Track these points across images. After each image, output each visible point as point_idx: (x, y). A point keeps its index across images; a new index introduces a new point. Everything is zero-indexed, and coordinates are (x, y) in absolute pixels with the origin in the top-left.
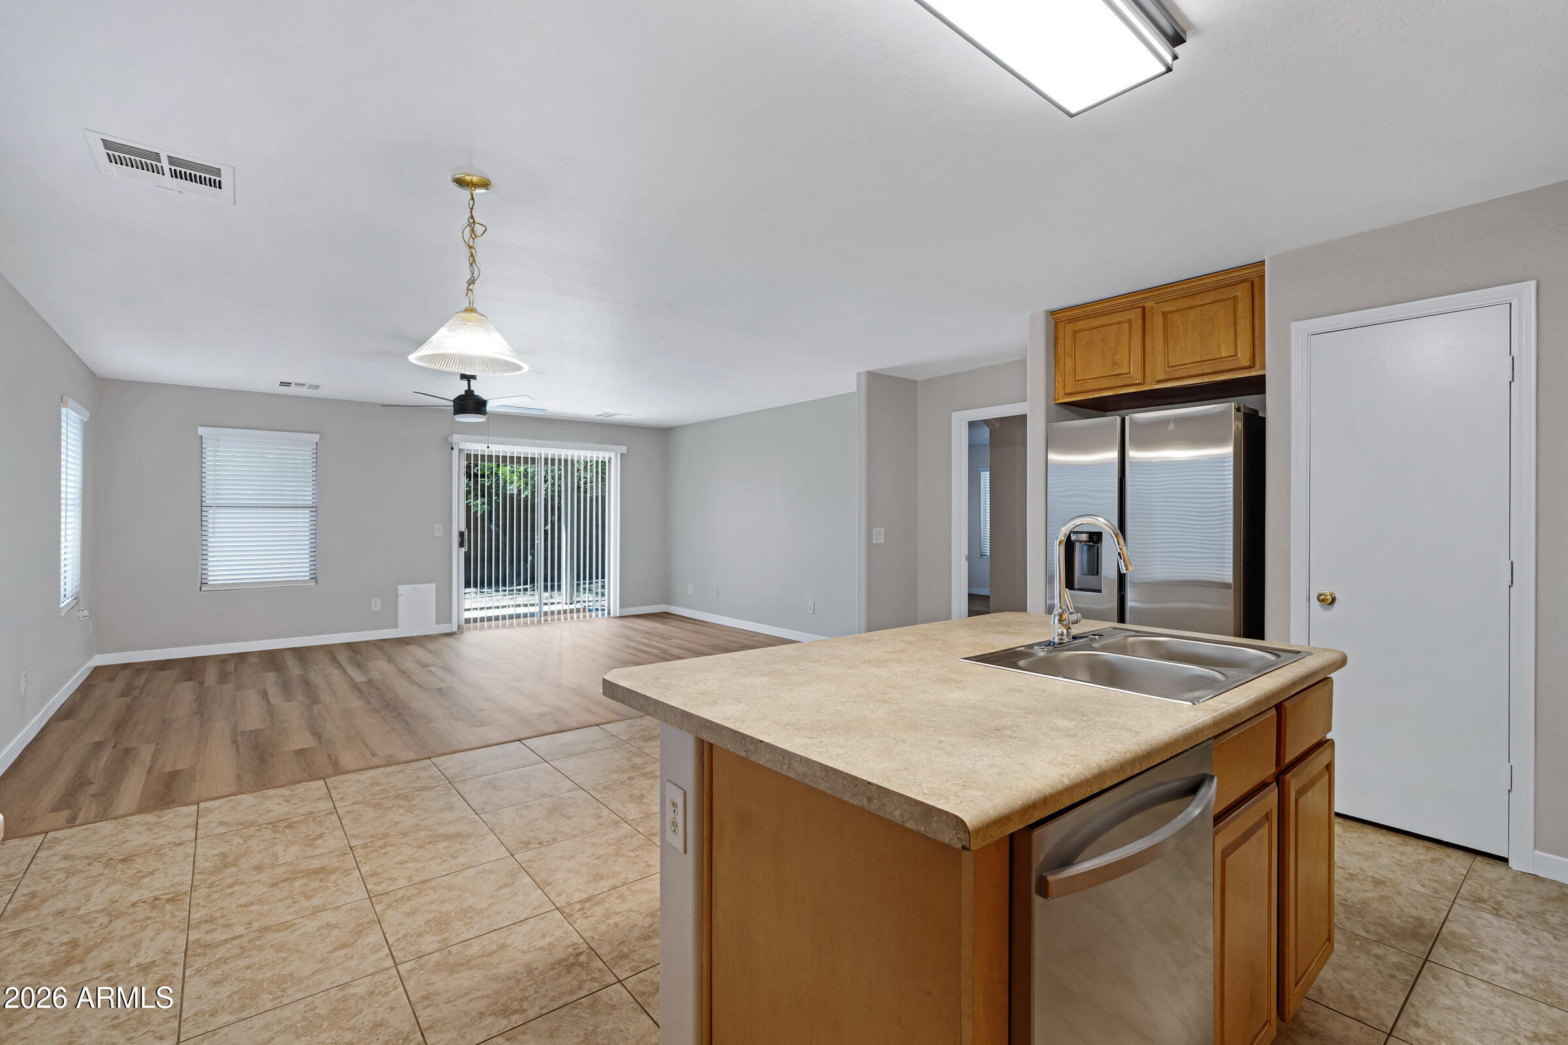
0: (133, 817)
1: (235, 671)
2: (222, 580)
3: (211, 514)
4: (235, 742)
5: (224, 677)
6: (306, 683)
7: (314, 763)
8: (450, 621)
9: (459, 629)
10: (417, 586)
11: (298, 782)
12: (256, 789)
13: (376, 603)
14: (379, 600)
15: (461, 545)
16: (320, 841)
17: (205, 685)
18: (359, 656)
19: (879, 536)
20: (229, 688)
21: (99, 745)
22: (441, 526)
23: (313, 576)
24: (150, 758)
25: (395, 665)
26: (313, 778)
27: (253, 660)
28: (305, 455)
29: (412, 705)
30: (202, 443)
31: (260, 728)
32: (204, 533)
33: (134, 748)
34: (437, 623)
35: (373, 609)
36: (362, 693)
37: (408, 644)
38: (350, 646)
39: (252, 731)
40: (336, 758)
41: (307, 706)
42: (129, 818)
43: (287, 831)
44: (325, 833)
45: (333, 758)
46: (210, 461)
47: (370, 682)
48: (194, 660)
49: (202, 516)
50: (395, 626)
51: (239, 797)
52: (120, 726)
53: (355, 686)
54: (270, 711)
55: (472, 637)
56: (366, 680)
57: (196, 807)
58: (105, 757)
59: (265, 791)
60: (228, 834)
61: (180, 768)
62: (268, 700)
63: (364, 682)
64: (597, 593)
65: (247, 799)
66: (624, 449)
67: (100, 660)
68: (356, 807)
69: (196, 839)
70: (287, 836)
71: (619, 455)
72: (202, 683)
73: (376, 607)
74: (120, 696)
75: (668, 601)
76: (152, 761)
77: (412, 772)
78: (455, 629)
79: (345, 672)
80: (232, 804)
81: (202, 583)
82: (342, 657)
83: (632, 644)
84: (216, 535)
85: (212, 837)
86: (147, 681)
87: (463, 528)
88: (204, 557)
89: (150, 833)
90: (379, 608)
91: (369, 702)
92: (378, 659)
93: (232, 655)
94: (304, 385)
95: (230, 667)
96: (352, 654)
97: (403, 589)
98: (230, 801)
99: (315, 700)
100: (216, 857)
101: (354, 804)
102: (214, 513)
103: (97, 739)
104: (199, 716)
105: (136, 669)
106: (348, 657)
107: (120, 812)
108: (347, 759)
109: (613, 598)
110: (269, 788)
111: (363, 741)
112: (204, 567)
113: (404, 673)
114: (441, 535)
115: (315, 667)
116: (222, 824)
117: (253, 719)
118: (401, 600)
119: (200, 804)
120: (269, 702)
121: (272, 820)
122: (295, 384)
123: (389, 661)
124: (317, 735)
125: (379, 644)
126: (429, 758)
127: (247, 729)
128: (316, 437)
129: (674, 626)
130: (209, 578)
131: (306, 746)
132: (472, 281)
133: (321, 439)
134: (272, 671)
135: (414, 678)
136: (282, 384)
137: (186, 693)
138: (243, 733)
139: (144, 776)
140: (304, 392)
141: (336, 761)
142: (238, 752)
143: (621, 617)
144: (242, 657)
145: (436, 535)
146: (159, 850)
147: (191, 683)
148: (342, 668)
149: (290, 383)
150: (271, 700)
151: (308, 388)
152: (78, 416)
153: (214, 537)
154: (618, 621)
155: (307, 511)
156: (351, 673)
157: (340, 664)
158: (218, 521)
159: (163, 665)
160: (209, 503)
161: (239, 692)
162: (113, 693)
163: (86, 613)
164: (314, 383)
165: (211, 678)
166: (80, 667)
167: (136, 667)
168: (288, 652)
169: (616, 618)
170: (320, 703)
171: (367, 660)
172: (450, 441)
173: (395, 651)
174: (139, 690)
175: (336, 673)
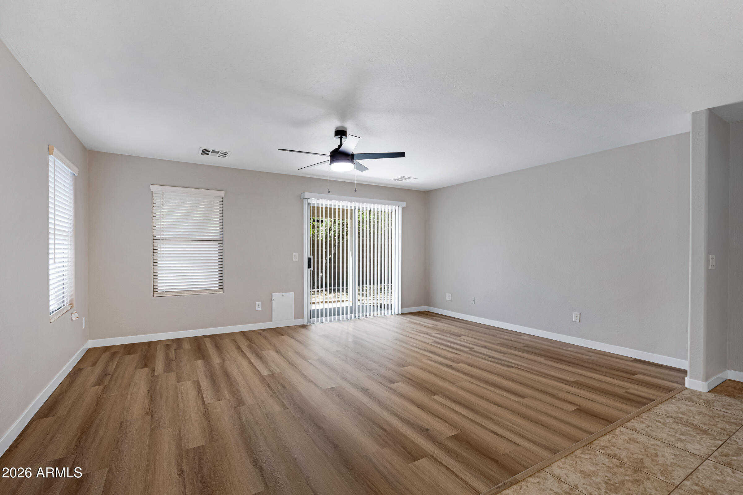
1: (176, 358)
2: (167, 289)
5: (168, 366)
6: (227, 374)
8: (302, 317)
9: (308, 321)
10: (284, 294)
13: (259, 305)
14: (260, 303)
15: (309, 266)
17: (156, 373)
18: (253, 345)
20: (172, 376)
22: (297, 254)
23: (221, 287)
28: (216, 206)
30: (153, 200)
31: (201, 444)
32: (155, 258)
34: (295, 319)
35: (257, 309)
36: (273, 390)
38: (243, 333)
39: (194, 449)
41: (235, 407)
46: (158, 208)
47: (273, 376)
48: (149, 344)
49: (153, 246)
50: (271, 320)
53: (262, 379)
54: (206, 415)
55: (317, 330)
56: (270, 373)
62: (202, 396)
63: (269, 375)
66: (404, 204)
67: (93, 342)
71: (401, 208)
72: (153, 370)
73: (259, 307)
74: (95, 385)
75: (429, 305)
78: (305, 323)
79: (250, 362)
81: (154, 292)
82: (244, 344)
84: (163, 259)
86: (117, 366)
87: (310, 256)
88: (155, 274)
90: (260, 309)
93: (173, 340)
95: (172, 353)
96: (250, 343)
97: (275, 296)
102: (161, 244)
104: (150, 417)
106: (247, 345)
112: (155, 281)
114: (297, 260)
115: (228, 356)
118: (273, 302)
120: (203, 401)
122: (212, 152)
123: (277, 352)
127: (190, 446)
128: (222, 194)
130: (159, 288)
133: (225, 195)
134: (200, 359)
136: (205, 152)
137: (142, 380)
140: (216, 159)
143: (402, 314)
144: (178, 342)
145: (294, 260)
147: (146, 370)
148: (247, 358)
149: (209, 151)
150: (204, 396)
151: (220, 156)
152: (70, 170)
153: (161, 260)
154: (400, 317)
155: (217, 243)
156: (255, 364)
157: (244, 354)
158: (163, 249)
159: (130, 349)
160: (158, 237)
161: (180, 384)
162: (93, 379)
163: (77, 315)
164: (224, 150)
165: (160, 365)
166: (78, 350)
167: (113, 350)
168: (207, 339)
169: (399, 314)
170: (245, 404)
171: (262, 351)
172: (302, 197)
173: (275, 340)
174: (110, 376)
175: (244, 363)
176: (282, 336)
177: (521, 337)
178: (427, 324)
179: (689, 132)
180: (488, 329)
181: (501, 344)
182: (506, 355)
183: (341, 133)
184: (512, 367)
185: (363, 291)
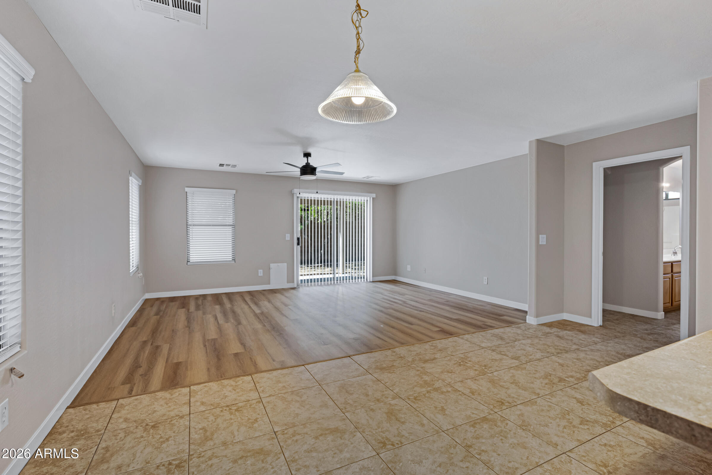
0: (159, 393)
1: (202, 304)
2: (196, 260)
3: (192, 230)
4: (205, 346)
5: (198, 308)
6: (234, 312)
7: (244, 363)
8: (293, 282)
9: (297, 286)
10: (279, 264)
11: (239, 376)
12: (217, 379)
13: (260, 272)
14: (261, 271)
15: (298, 244)
16: (256, 425)
17: (190, 311)
18: (255, 298)
19: (543, 239)
20: (200, 313)
21: (145, 343)
22: (289, 234)
23: (233, 259)
24: (167, 352)
25: (272, 304)
26: (245, 374)
27: (209, 298)
28: (230, 202)
29: (286, 328)
30: (187, 197)
31: (215, 338)
32: (188, 238)
33: (160, 346)
34: (288, 282)
35: (259, 275)
36: (260, 320)
37: (276, 293)
38: (250, 293)
39: (212, 339)
40: (255, 361)
41: (236, 326)
42: (157, 393)
43: (237, 414)
44: (258, 418)
45: (253, 361)
46: (190, 206)
47: (262, 313)
48: (185, 297)
49: (187, 232)
50: (269, 284)
51: (210, 384)
52: (155, 332)
53: (256, 315)
54: (220, 328)
55: (304, 290)
56: (261, 312)
57: (188, 389)
58: (148, 349)
59: (223, 381)
60: (207, 412)
61: (180, 360)
62: (218, 321)
63: (260, 313)
64: (355, 269)
65: (214, 386)
66: (374, 196)
67: (148, 296)
68: (272, 398)
69: (190, 414)
70: (238, 419)
71: (372, 198)
72: (188, 310)
73: (260, 274)
74: (155, 315)
75: (395, 274)
76: (168, 355)
77: (296, 374)
78: (296, 286)
79: (250, 307)
80: (206, 389)
81: (187, 261)
82: (248, 298)
83: (386, 297)
84: (193, 239)
85: (198, 413)
86: (166, 307)
87: (299, 236)
88: (188, 249)
89: (167, 406)
90: (262, 275)
91: (265, 326)
92: (264, 301)
93: (200, 295)
94: (230, 165)
95: (200, 302)
96: (252, 297)
97: (272, 265)
98: (205, 386)
99: (239, 323)
100: (201, 431)
101: (270, 396)
102: (192, 228)
103: (144, 339)
104: (188, 328)
105: (161, 301)
106: (250, 299)
107: (153, 389)
108: (261, 363)
109: (368, 270)
110: (224, 379)
111: (266, 350)
112: (188, 254)
113: (277, 308)
114: (289, 239)
115: (236, 304)
116: (203, 403)
117: (212, 334)
118: (271, 271)
119: (191, 387)
120: (218, 323)
121: (229, 404)
122: (226, 165)
123: (269, 302)
124: (243, 344)
125: (263, 292)
126: (303, 365)
127: (210, 338)
128: (234, 192)
129: (402, 288)
130: (191, 259)
131: (239, 352)
132: (358, 52)
133: (236, 192)
134: (218, 305)
135: (283, 312)
136: (221, 165)
137: (182, 314)
138: (208, 340)
139: (164, 364)
140: (229, 169)
141: (255, 363)
142: (207, 352)
143: (373, 282)
144: (204, 296)
145: (287, 239)
146: (172, 421)
147: (184, 310)
148: (248, 304)
149: (224, 165)
150: (219, 321)
151: (232, 167)
152: (137, 182)
153: (192, 240)
154: (371, 284)
155: (231, 227)
156: (253, 308)
157: (247, 303)
158: (194, 232)
159: (172, 299)
160: (190, 223)
161: (205, 316)
162: (152, 313)
163: (141, 274)
164: (234, 164)
165: (192, 308)
166: (140, 300)
167: (162, 300)
168: (224, 295)
169: (370, 282)
170: (242, 324)
171: (259, 301)
172: (292, 193)
173: (270, 296)
174: (163, 312)
175: (246, 307)
176: (276, 294)
177: (451, 296)
178: (386, 288)
179: (528, 154)
180: (430, 291)
181: (430, 300)
182: (426, 306)
183: (307, 155)
184: (423, 311)
185: (355, 266)
